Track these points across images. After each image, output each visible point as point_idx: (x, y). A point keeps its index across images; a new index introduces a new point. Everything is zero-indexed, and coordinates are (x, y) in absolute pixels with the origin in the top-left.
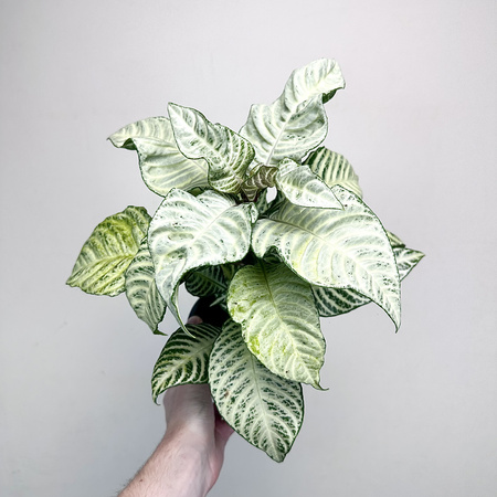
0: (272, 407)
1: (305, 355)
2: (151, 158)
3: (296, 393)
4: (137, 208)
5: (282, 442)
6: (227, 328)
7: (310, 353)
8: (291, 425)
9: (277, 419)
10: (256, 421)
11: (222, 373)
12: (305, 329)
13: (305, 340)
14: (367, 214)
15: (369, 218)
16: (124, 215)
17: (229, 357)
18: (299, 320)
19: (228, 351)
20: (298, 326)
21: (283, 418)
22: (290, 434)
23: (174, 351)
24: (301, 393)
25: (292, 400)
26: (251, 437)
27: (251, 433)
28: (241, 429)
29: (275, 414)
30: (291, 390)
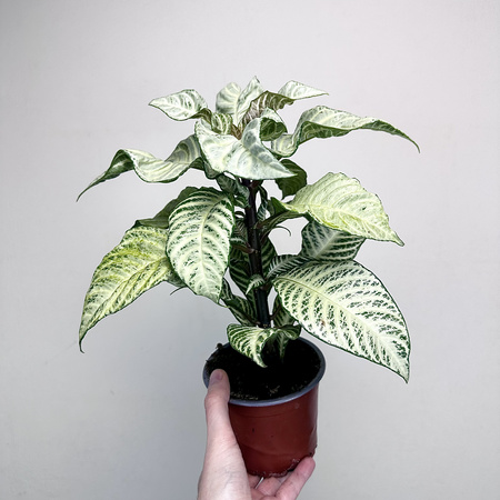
0: (367, 315)
3: (379, 289)
5: (400, 342)
7: (373, 212)
8: (395, 320)
9: (380, 321)
10: (365, 333)
11: (306, 311)
13: (363, 206)
16: (126, 242)
17: (301, 299)
19: (296, 297)
20: (350, 199)
21: (384, 318)
22: (399, 327)
24: (383, 286)
25: (379, 298)
26: (371, 352)
27: (368, 348)
28: (357, 348)
29: (375, 319)
30: (372, 289)
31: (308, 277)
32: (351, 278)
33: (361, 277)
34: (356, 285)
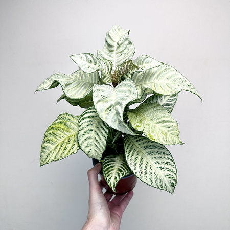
0: (162, 168)
1: (171, 132)
2: (67, 85)
3: (169, 157)
4: (64, 114)
5: (173, 181)
6: (126, 146)
7: (173, 130)
8: (173, 172)
9: (167, 172)
10: (158, 177)
11: (135, 164)
12: (167, 121)
13: (169, 126)
14: (168, 67)
15: (168, 69)
16: (59, 121)
17: (134, 157)
18: (163, 119)
19: (133, 155)
20: (163, 122)
21: (168, 170)
22: (174, 175)
23: (108, 168)
24: (171, 156)
25: (169, 161)
26: (159, 186)
27: (159, 184)
28: (154, 184)
29: (165, 170)
30: (166, 157)
31: (140, 143)
32: (158, 150)
33: (163, 151)
34: (159, 154)
